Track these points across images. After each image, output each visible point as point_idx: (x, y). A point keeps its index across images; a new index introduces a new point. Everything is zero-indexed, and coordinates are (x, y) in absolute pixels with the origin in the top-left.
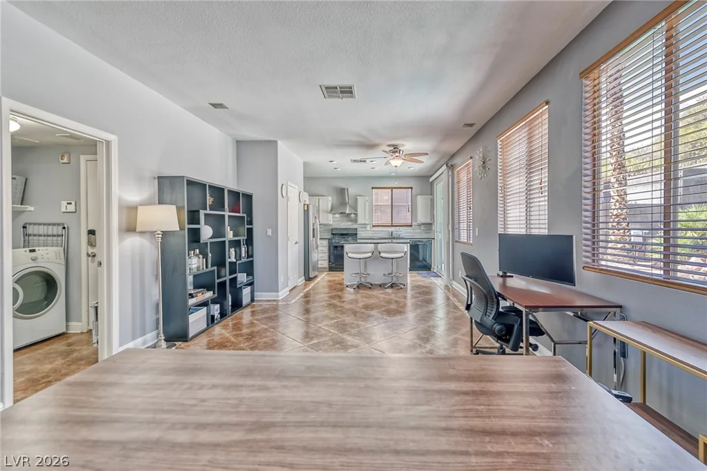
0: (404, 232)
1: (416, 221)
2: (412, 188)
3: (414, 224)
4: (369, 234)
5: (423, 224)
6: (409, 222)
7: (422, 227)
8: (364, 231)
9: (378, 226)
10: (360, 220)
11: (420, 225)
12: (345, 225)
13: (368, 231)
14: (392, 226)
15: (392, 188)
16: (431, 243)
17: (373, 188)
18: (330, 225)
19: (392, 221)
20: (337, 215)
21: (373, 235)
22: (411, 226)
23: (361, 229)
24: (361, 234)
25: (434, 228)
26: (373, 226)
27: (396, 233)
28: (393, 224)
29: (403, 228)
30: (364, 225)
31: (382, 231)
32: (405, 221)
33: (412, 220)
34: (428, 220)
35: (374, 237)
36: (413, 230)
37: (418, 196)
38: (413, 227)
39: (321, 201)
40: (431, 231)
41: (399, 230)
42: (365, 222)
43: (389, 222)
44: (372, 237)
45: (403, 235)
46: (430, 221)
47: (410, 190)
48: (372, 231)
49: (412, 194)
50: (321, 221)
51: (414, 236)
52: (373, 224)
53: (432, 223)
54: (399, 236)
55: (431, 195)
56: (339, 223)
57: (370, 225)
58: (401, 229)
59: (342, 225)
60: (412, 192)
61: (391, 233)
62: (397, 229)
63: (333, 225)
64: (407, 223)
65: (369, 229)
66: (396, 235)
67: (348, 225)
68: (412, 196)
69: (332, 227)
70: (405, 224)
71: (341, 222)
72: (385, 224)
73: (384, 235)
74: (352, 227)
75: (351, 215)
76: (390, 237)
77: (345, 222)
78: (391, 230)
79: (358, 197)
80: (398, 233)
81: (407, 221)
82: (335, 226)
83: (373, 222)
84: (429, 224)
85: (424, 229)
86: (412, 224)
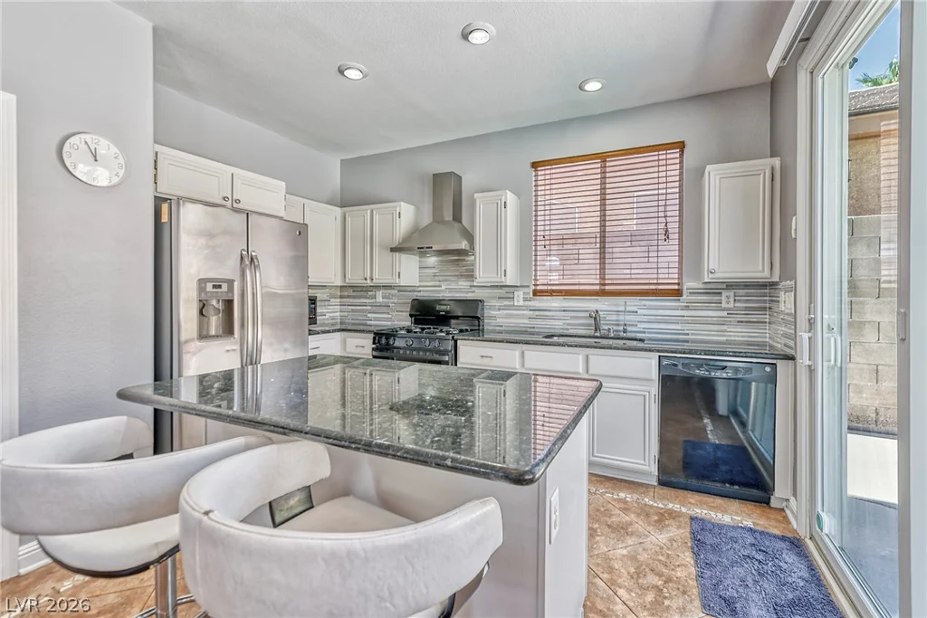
0: (644, 316)
1: (699, 272)
2: (681, 146)
3: (689, 284)
4: (521, 320)
5: (730, 286)
6: (669, 277)
7: (727, 299)
8: (506, 308)
9: (552, 293)
10: (484, 274)
11: (714, 290)
12: (448, 290)
13: (519, 308)
14: (603, 293)
15: (603, 157)
16: (773, 379)
17: (535, 165)
18: (412, 289)
19: (602, 275)
20: (432, 260)
21: (534, 323)
22: (678, 293)
23: (497, 303)
24: (497, 316)
25: (785, 302)
26: (536, 293)
27: (614, 318)
28: (605, 285)
29: (644, 302)
30: (506, 291)
31: (564, 311)
32: (655, 276)
33: (680, 268)
34: (760, 268)
35: (536, 330)
36: (687, 308)
37: (709, 168)
38: (684, 297)
39: (376, 217)
40: (767, 316)
41: (628, 309)
42: (499, 280)
43: (590, 280)
44: (529, 330)
45: (642, 330)
46: (767, 273)
47: (675, 154)
48: (531, 310)
49: (681, 168)
50: (376, 276)
51: (688, 334)
52: (534, 288)
53: (776, 284)
54: (625, 331)
55: (771, 156)
56: (437, 283)
57: (526, 290)
58: (633, 303)
59: (443, 288)
60: (681, 162)
61: (595, 317)
62: (617, 305)
63: (420, 289)
64: (660, 281)
65: (521, 303)
66: (615, 328)
67: (459, 291)
68: (681, 174)
69: (419, 294)
70: (653, 287)
71: (441, 278)
72: (577, 287)
73: (568, 325)
74: (470, 295)
75: (467, 258)
76: (591, 332)
77: (453, 279)
78: (594, 309)
79: (476, 195)
80: (621, 318)
81: (661, 276)
82: (426, 294)
83: (536, 280)
84: (763, 286)
85: (738, 305)
86: (680, 287)
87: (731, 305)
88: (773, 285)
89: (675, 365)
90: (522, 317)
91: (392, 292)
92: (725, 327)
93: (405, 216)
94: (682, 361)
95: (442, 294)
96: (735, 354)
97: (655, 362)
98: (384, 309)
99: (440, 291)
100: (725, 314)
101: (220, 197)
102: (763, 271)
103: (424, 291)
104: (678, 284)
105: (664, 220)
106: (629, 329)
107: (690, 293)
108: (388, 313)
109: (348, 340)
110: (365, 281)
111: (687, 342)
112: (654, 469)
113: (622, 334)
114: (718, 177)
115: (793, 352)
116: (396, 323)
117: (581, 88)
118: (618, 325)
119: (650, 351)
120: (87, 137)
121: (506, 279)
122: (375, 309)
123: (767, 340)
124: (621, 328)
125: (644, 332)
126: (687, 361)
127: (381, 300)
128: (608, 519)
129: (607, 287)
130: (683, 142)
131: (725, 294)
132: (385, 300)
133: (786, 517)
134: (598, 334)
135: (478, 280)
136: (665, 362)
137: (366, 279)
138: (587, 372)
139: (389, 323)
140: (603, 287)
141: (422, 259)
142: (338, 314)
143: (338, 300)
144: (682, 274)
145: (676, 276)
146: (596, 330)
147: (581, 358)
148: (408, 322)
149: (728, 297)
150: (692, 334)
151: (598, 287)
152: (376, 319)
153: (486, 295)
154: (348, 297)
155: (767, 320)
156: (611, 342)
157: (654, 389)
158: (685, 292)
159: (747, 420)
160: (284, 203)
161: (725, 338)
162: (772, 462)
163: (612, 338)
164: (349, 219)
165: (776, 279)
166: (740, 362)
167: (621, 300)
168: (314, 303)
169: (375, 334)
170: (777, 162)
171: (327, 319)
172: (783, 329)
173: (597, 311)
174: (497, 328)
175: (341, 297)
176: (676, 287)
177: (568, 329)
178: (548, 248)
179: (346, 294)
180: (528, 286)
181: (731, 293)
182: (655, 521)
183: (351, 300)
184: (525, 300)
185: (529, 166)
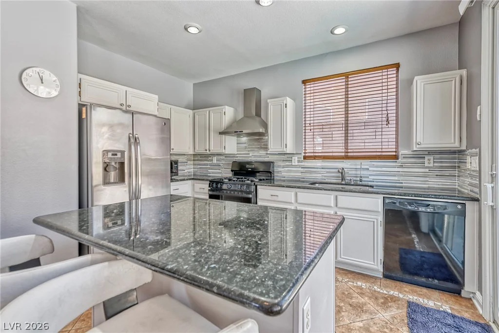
0: (372, 171)
1: (409, 144)
2: (397, 66)
3: (403, 152)
4: (295, 173)
5: (430, 153)
6: (390, 147)
7: (429, 161)
8: (287, 166)
9: (315, 158)
10: (273, 146)
11: (420, 155)
12: (254, 156)
13: (295, 166)
14: (347, 157)
15: (346, 75)
16: (463, 213)
17: (304, 82)
18: (233, 156)
19: (346, 147)
20: (244, 139)
21: (304, 175)
22: (396, 157)
23: (282, 164)
24: (282, 172)
25: (471, 163)
26: (305, 158)
27: (354, 172)
28: (348, 152)
29: (373, 163)
30: (287, 157)
31: (322, 168)
32: (381, 147)
33: (397, 142)
34: (453, 141)
35: (305, 179)
36: (401, 167)
37: (416, 78)
38: (400, 160)
39: (212, 115)
40: (457, 172)
41: (363, 167)
42: (282, 150)
43: (339, 150)
44: (301, 179)
45: (372, 180)
46: (457, 144)
47: (393, 71)
48: (302, 168)
49: (397, 80)
50: (212, 148)
51: (402, 183)
52: (304, 154)
53: (464, 151)
54: (361, 181)
55: (459, 69)
56: (247, 152)
57: (299, 156)
58: (366, 163)
59: (251, 155)
60: (397, 76)
61: (342, 172)
62: (356, 165)
63: (237, 155)
64: (384, 150)
65: (297, 164)
66: (354, 179)
67: (260, 157)
68: (397, 84)
69: (237, 159)
70: (379, 154)
71: (249, 149)
72: (331, 154)
73: (325, 176)
74: (266, 159)
75: (264, 138)
76: (340, 181)
77: (256, 149)
78: (341, 167)
79: (269, 101)
80: (358, 172)
81: (383, 147)
82: (241, 158)
83: (305, 150)
84: (454, 152)
85: (435, 165)
86: (396, 154)
87: (431, 165)
88: (461, 152)
89: (394, 203)
90: (297, 172)
91: (222, 157)
92: (427, 179)
93: (229, 114)
94: (399, 200)
95: (250, 159)
96: (436, 196)
97: (380, 201)
98: (217, 167)
99: (250, 157)
100: (427, 170)
101: (119, 104)
102: (455, 143)
103: (239, 157)
104: (396, 152)
105: (386, 112)
106: (363, 179)
107: (404, 157)
108: (220, 170)
109: (195, 184)
110: (206, 151)
111: (402, 187)
112: (380, 268)
113: (359, 183)
114: (422, 84)
115: (478, 196)
116: (224, 175)
117: (332, 32)
118: (357, 177)
119: (378, 193)
120: (38, 69)
121: (286, 150)
122: (212, 167)
123: (457, 187)
124: (359, 179)
125: (374, 182)
126: (402, 201)
127: (216, 162)
128: (350, 300)
129: (349, 154)
130: (399, 64)
131: (427, 157)
132: (218, 162)
133: (473, 305)
134: (344, 182)
135: (270, 150)
136: (387, 201)
137: (206, 150)
138: (337, 206)
139: (220, 175)
140: (346, 154)
141: (239, 139)
142: (192, 170)
143: (192, 162)
144: (398, 146)
145: (394, 147)
146: (342, 180)
147: (332, 197)
148: (230, 175)
149: (429, 160)
150: (405, 183)
151: (343, 154)
152: (213, 173)
153: (276, 159)
154: (198, 160)
155: (457, 174)
156: (352, 187)
157: (380, 218)
158: (400, 156)
159: (442, 237)
160: (157, 107)
161: (427, 186)
162: (462, 268)
163: (352, 185)
164: (197, 117)
165: (464, 148)
166: (440, 202)
167: (358, 162)
168: (177, 164)
169: (210, 181)
170: (464, 72)
171: (186, 173)
172: (468, 180)
173: (343, 169)
174: (282, 178)
175: (194, 160)
176: (394, 154)
177: (325, 179)
178: (312, 131)
179: (197, 158)
180: (301, 154)
181: (431, 158)
182: (382, 303)
183: (199, 162)
184: (299, 162)
185: (301, 82)
